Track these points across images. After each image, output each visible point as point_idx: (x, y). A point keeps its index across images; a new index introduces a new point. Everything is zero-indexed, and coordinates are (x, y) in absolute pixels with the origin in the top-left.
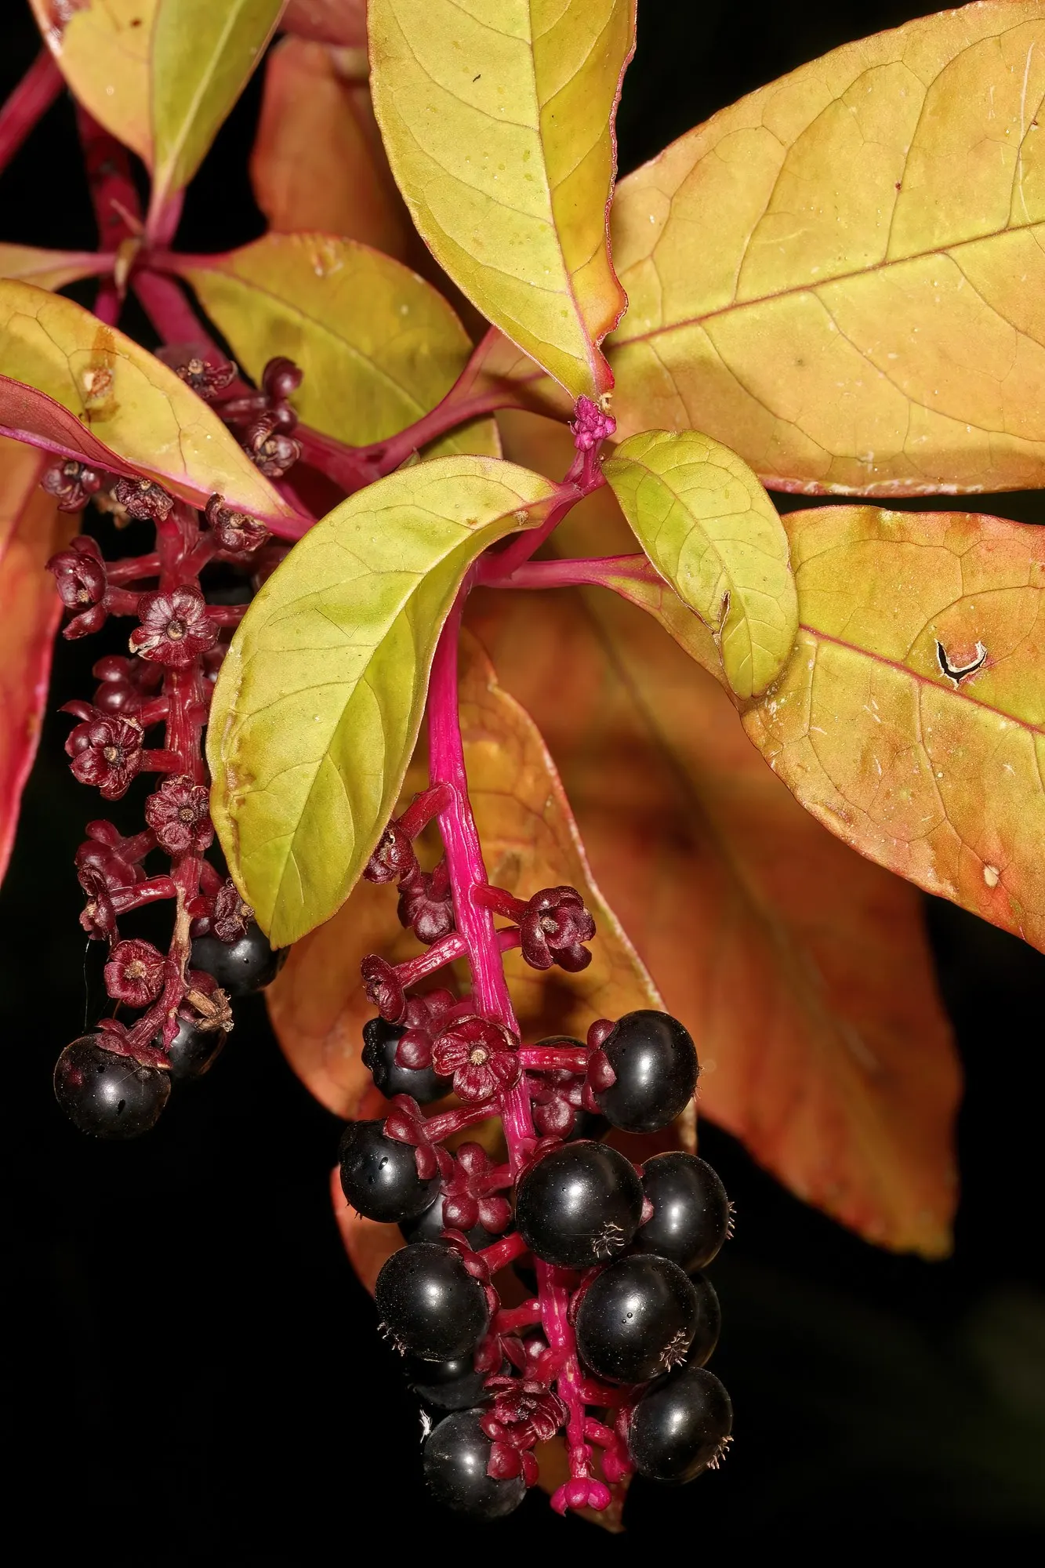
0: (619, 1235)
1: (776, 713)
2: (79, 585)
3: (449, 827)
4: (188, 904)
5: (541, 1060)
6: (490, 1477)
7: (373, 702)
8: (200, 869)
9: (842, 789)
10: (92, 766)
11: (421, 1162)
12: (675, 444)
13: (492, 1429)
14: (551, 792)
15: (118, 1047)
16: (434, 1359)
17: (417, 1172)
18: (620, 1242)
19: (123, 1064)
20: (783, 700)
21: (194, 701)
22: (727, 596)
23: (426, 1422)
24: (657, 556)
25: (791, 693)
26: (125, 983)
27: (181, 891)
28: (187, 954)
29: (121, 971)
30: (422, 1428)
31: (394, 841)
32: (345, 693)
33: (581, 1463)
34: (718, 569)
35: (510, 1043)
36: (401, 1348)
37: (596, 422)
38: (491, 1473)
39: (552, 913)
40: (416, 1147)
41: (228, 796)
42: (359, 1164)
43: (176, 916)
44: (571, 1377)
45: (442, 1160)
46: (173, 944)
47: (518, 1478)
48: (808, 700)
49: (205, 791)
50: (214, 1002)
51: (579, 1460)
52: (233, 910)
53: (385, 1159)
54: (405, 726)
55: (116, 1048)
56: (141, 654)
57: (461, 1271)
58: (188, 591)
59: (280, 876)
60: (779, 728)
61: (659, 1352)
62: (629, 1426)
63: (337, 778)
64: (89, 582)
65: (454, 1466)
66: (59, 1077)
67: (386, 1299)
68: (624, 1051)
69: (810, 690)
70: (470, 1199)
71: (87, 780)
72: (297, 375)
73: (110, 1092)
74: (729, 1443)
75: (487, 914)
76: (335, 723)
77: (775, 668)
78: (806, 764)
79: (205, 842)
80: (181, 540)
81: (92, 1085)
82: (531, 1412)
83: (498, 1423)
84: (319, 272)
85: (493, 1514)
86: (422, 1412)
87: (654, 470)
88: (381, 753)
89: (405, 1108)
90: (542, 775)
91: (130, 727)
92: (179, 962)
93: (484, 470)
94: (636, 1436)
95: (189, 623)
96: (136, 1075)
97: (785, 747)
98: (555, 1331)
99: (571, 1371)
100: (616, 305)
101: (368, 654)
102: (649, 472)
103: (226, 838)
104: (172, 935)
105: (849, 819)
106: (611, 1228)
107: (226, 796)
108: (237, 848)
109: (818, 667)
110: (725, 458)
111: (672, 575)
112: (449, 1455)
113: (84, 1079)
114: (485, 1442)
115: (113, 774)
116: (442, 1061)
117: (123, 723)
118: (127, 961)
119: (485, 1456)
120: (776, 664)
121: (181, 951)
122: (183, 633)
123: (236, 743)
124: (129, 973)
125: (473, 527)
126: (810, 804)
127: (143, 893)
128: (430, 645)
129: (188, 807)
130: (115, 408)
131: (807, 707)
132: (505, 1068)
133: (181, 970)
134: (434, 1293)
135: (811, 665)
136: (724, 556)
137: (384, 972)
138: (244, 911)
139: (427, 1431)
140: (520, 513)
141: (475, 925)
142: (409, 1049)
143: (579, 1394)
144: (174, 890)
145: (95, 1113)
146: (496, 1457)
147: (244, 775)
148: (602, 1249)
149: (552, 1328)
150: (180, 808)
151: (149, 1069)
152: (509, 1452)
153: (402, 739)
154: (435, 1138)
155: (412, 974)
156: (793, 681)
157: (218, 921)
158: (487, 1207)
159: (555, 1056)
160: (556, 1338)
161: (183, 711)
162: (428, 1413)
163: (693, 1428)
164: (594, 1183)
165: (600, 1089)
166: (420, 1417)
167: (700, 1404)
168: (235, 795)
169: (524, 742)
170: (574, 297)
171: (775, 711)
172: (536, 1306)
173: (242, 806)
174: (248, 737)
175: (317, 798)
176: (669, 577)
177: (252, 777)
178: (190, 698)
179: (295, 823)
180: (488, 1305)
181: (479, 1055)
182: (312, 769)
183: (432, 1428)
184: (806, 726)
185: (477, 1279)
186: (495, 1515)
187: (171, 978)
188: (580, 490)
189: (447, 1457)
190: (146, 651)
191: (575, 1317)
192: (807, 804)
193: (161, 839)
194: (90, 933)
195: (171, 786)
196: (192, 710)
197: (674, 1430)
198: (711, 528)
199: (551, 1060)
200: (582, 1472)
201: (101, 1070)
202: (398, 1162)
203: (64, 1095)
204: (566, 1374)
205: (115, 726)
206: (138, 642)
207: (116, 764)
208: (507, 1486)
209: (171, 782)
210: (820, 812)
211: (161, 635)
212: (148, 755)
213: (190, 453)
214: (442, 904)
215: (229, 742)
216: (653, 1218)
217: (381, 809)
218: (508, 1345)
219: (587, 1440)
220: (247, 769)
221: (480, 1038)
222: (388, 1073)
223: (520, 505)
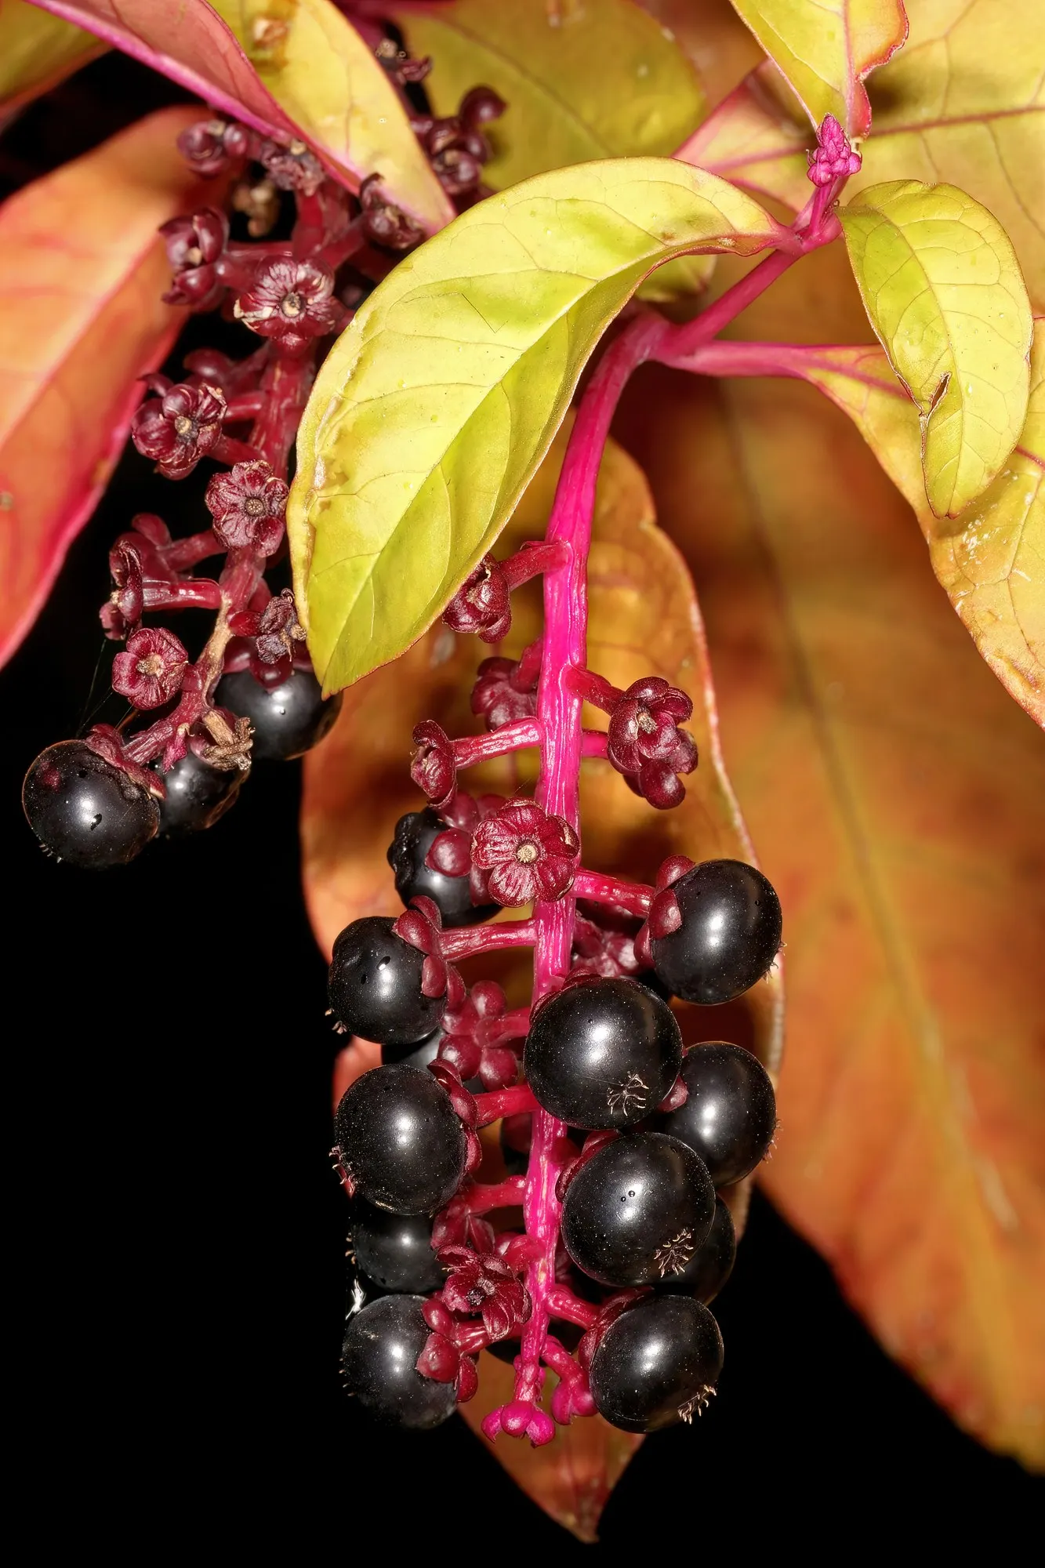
0: (640, 1092)
1: (975, 549)
2: (194, 242)
3: (556, 594)
4: (231, 617)
5: (598, 889)
6: (418, 1373)
7: (505, 412)
8: (255, 586)
9: (1034, 649)
10: (158, 439)
11: (428, 975)
12: (925, 196)
13: (435, 1318)
14: (691, 651)
15: (109, 752)
16: (389, 1203)
17: (421, 983)
18: (641, 1103)
19: (110, 776)
20: (986, 536)
21: (294, 401)
22: (947, 377)
23: (358, 1296)
24: (876, 310)
25: (998, 529)
26: (135, 677)
27: (226, 601)
28: (216, 672)
29: (135, 663)
30: (352, 1302)
31: (489, 577)
32: (474, 399)
33: (529, 1384)
34: (943, 345)
35: (568, 841)
36: (352, 1181)
37: (839, 152)
38: (422, 1369)
39: (654, 710)
40: (426, 955)
41: (311, 496)
42: (355, 960)
43: (214, 628)
44: (542, 1278)
45: (454, 984)
46: (202, 656)
47: (450, 1385)
48: (1016, 539)
49: (283, 487)
50: (234, 731)
51: (528, 1379)
52: (282, 626)
53: (386, 960)
54: (535, 440)
55: (106, 753)
56: (245, 321)
57: (445, 1107)
58: (319, 265)
59: (351, 605)
60: (974, 566)
61: (655, 1248)
62: (597, 1342)
63: (444, 494)
64: (206, 238)
65: (376, 1350)
66: (32, 777)
67: (348, 1117)
68: (699, 894)
69: (1021, 527)
70: (473, 1044)
71: (148, 452)
72: (499, 106)
73: (87, 809)
74: (710, 1396)
75: (576, 702)
76: (456, 431)
77: (983, 481)
78: (997, 612)
79: (270, 545)
80: (323, 233)
81: (68, 789)
82: (487, 1299)
83: (443, 1308)
84: (554, 21)
85: (411, 1421)
86: (356, 1283)
87: (894, 220)
88: (502, 469)
89: (425, 911)
90: (683, 632)
91: (213, 399)
92: (204, 677)
93: (696, 183)
94: (604, 1358)
95: (310, 301)
96: (122, 790)
97: (978, 588)
98: (537, 1218)
99: (544, 1269)
100: (894, 36)
101: (513, 357)
102: (889, 222)
103: (299, 550)
104: (204, 647)
105: (1033, 684)
106: (635, 1082)
107: (309, 496)
108: (308, 563)
109: (1036, 503)
110: (980, 221)
111: (888, 337)
112: (376, 1335)
113: (60, 781)
114: (421, 1329)
115: (178, 451)
116: (482, 849)
117: (207, 393)
118: (144, 653)
119: (417, 1347)
120: (985, 476)
121: (210, 666)
122: (300, 310)
123: (333, 436)
124: (143, 667)
125: (668, 242)
126: (993, 657)
127: (182, 592)
128: (588, 346)
129: (258, 498)
130: (285, 63)
131: (1014, 546)
132: (555, 874)
133: (206, 684)
134: (405, 1128)
135: (1028, 499)
136: (953, 330)
137: (440, 740)
138: (295, 632)
139: (356, 1308)
140: (726, 240)
141: (559, 712)
142: (446, 854)
143: (546, 1301)
144: (219, 600)
145: (62, 827)
146: (430, 1354)
147: (336, 473)
148: (617, 1107)
149: (534, 1212)
150: (248, 498)
151: (138, 786)
152: (445, 1347)
153: (530, 453)
154: (450, 956)
155: (471, 752)
156: (1003, 511)
157: (262, 634)
158: (490, 1059)
159: (616, 887)
160: (535, 1227)
161: (279, 409)
162: (363, 1287)
163: (674, 1363)
164: (628, 1023)
165: (660, 935)
166: (353, 1288)
167: (688, 1338)
168: (319, 497)
169: (669, 590)
170: (846, 20)
171: (974, 546)
172: (521, 1184)
173: (326, 510)
174: (350, 429)
175: (415, 516)
176: (885, 339)
177: (344, 478)
178: (291, 397)
179: (382, 543)
180: (466, 1157)
181: (528, 852)
182: (416, 482)
183: (363, 1306)
184: (1007, 566)
185: (461, 1120)
186: (414, 1422)
187: (190, 691)
188: (801, 242)
189: (373, 1336)
190: (252, 320)
191: (566, 1187)
192: (989, 657)
193: (219, 528)
194: (108, 630)
195: (246, 469)
196: (289, 410)
197: (648, 1366)
198: (947, 298)
199: (610, 891)
200: (527, 1395)
201: (83, 775)
202: (400, 969)
203: (32, 797)
204: (537, 1272)
205: (195, 397)
206: (246, 307)
207: (185, 439)
208: (434, 1390)
209: (245, 465)
210: (1001, 668)
211: (275, 307)
212: (225, 441)
213: (357, 133)
214: (525, 696)
215: (327, 431)
216: (685, 1105)
217: (486, 532)
218: (476, 1228)
219: (542, 1363)
220: (341, 467)
221: (534, 832)
222: (414, 874)
223: (728, 231)
